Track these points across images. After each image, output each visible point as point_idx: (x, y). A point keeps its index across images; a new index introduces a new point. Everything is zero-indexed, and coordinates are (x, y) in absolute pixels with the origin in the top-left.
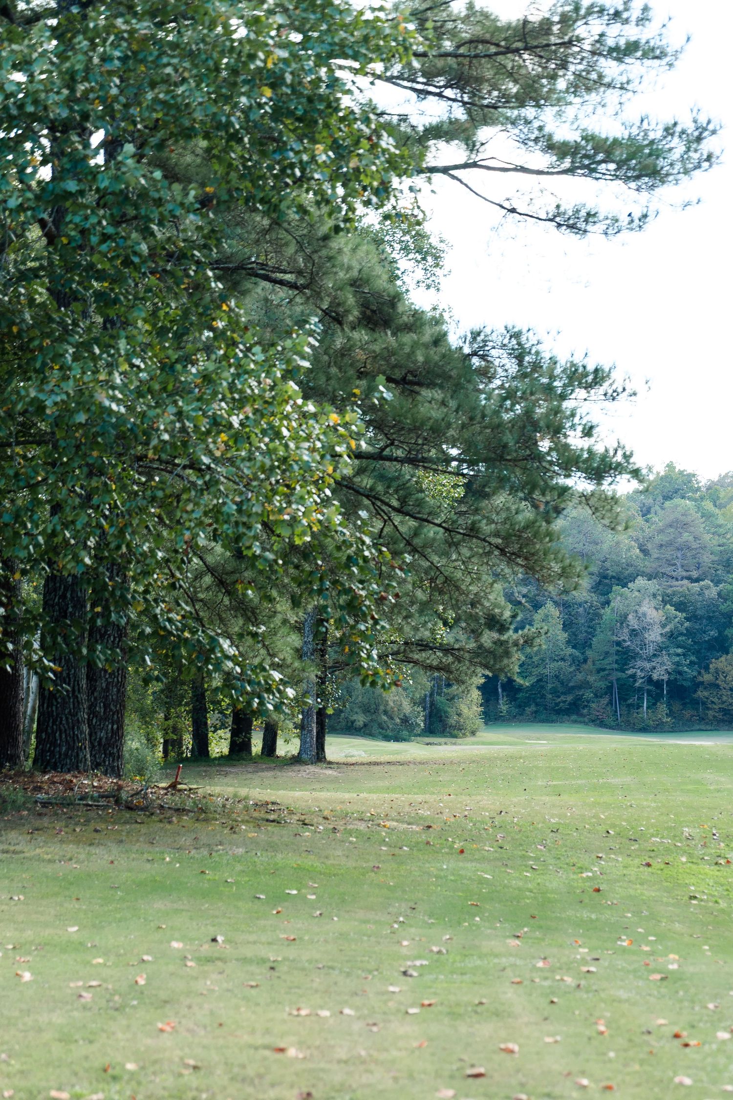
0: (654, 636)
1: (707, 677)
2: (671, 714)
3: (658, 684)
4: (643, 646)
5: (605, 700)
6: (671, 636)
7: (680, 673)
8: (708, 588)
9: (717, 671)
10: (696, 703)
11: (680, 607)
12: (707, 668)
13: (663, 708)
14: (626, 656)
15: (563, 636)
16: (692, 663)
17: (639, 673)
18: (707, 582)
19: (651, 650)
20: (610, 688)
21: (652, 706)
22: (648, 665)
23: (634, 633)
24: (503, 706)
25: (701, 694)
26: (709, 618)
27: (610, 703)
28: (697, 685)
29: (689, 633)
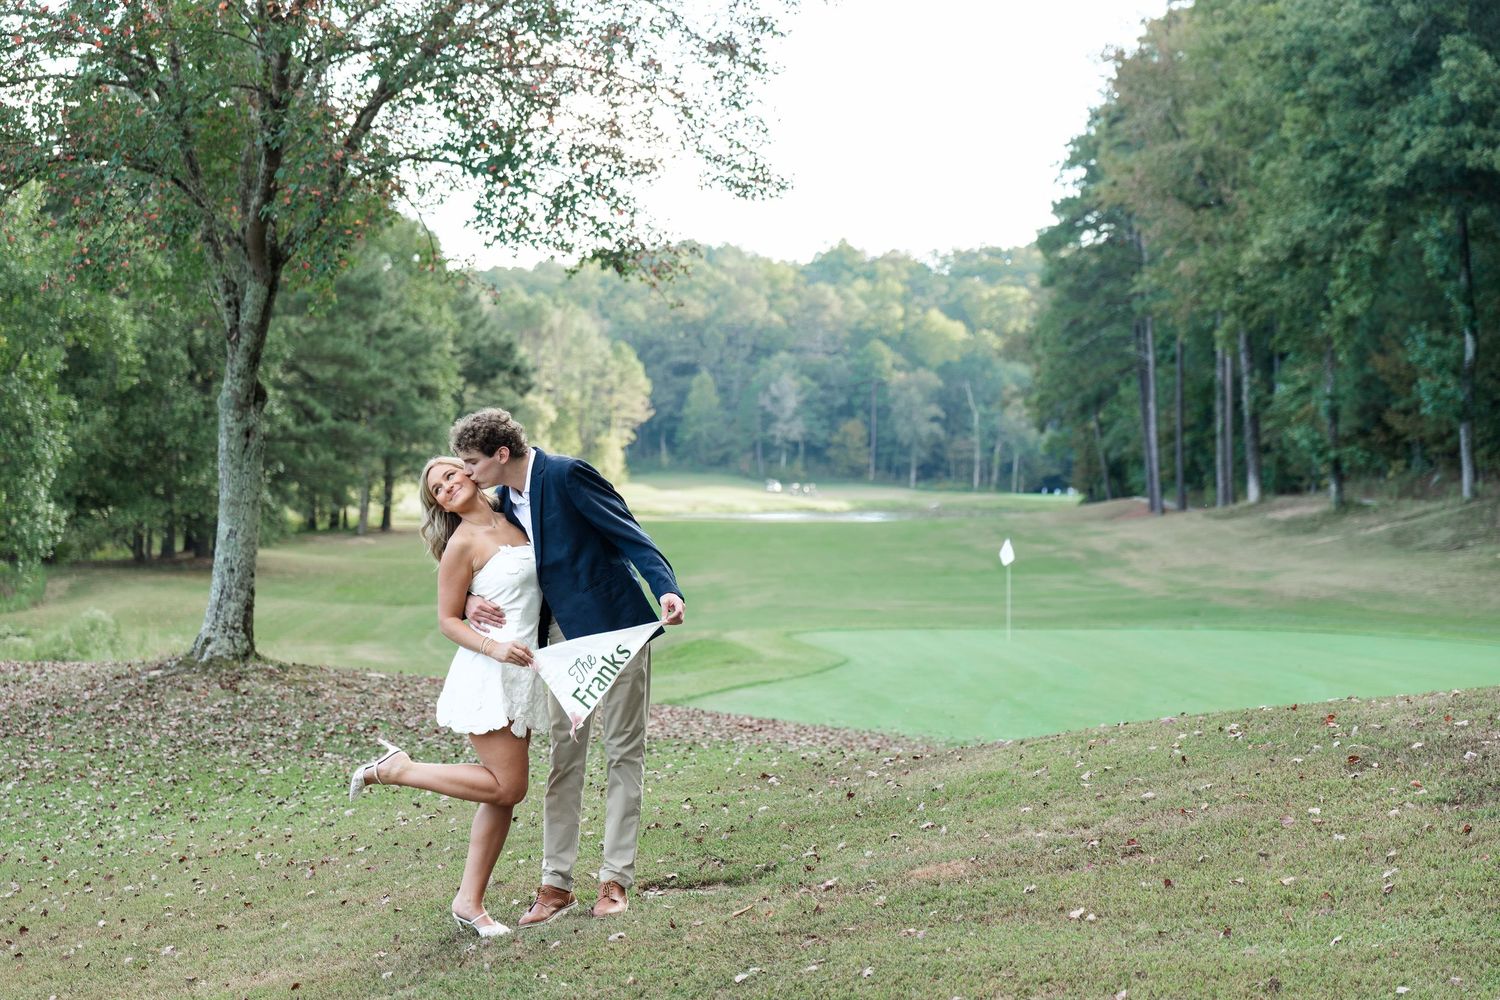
0: (791, 403)
1: (836, 438)
2: (806, 468)
3: (796, 444)
4: (783, 411)
5: (750, 456)
6: (807, 403)
7: (813, 435)
8: (839, 362)
9: (846, 434)
10: (828, 460)
11: (814, 377)
12: (837, 430)
13: (799, 464)
14: (768, 419)
15: (716, 400)
16: (824, 427)
17: (779, 434)
18: (839, 357)
19: (788, 414)
20: (754, 447)
21: (789, 462)
22: (785, 427)
23: (775, 400)
24: (665, 457)
25: (831, 452)
26: (841, 388)
27: (755, 458)
28: (829, 445)
29: (823, 400)
